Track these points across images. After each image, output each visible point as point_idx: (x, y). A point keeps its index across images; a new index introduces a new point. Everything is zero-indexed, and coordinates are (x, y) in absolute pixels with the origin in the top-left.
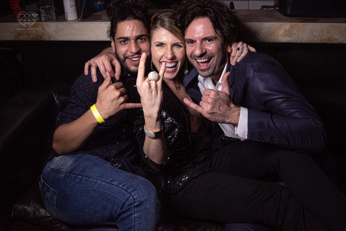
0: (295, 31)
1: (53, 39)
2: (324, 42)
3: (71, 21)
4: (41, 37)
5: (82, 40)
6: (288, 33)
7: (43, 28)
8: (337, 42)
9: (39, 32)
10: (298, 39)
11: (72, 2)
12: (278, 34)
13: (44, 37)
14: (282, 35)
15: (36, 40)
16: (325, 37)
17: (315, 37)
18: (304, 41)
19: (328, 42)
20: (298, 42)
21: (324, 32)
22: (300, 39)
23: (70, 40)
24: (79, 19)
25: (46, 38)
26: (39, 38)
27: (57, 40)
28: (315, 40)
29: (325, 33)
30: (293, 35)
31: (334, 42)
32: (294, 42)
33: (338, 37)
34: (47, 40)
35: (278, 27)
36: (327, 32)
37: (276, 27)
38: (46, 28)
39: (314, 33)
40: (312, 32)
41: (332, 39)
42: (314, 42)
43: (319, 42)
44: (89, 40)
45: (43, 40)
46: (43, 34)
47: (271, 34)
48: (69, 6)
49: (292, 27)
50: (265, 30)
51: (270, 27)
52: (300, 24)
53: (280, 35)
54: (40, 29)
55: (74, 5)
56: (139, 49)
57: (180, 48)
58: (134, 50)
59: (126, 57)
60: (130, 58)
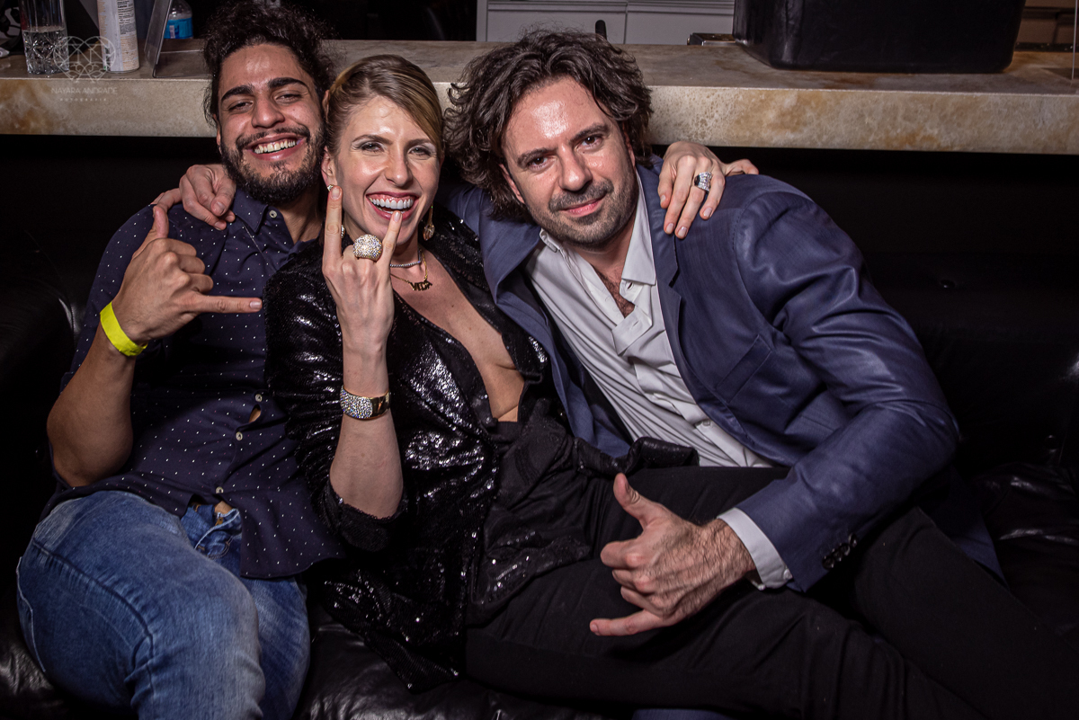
0: (809, 114)
1: (60, 131)
2: (895, 146)
3: (120, 74)
4: (23, 123)
5: (156, 135)
6: (791, 118)
7: (32, 95)
8: (934, 148)
9: (17, 106)
10: (820, 137)
11: (125, 17)
12: (760, 122)
13: (33, 125)
14: (773, 126)
15: (8, 133)
16: (899, 131)
17: (870, 130)
18: (837, 144)
19: (908, 148)
20: (819, 145)
21: (895, 118)
22: (825, 138)
23: (117, 134)
24: (148, 68)
25: (39, 127)
26: (17, 126)
27: (73, 133)
28: (871, 140)
29: (899, 119)
30: (805, 124)
31: (925, 147)
32: (807, 145)
33: (936, 132)
34: (44, 132)
35: (761, 101)
36: (905, 118)
37: (753, 100)
38: (41, 94)
39: (867, 120)
40: (862, 116)
41: (918, 138)
42: (867, 147)
43: (882, 146)
44: (179, 135)
45: (30, 133)
46: (31, 113)
47: (738, 122)
48: (118, 29)
49: (802, 103)
50: (720, 109)
51: (737, 102)
52: (825, 92)
53: (765, 125)
54: (21, 98)
55: (134, 27)
56: (279, 117)
57: (426, 156)
58: (266, 118)
59: (242, 145)
60: (253, 142)
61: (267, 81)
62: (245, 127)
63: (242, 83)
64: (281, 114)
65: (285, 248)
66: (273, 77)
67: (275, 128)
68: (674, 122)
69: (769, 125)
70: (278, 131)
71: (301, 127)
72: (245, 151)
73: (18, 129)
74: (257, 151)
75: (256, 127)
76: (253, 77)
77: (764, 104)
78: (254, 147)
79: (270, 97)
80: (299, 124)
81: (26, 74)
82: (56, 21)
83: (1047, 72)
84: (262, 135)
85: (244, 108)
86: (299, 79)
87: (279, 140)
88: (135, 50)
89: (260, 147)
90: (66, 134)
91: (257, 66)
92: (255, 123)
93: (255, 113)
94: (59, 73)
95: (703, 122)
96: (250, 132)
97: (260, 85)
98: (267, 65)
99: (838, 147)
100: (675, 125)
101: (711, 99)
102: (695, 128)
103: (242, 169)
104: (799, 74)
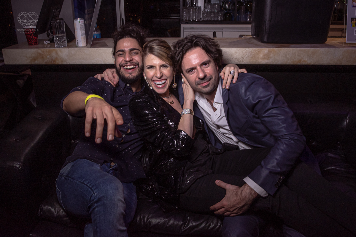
0: (272, 55)
1: (65, 63)
2: (295, 63)
3: (81, 47)
4: (54, 61)
6: (267, 56)
7: (57, 53)
8: (306, 64)
11: (82, 31)
12: (258, 57)
13: (57, 62)
14: (262, 58)
15: (50, 64)
16: (296, 59)
17: (289, 59)
18: (279, 63)
19: (299, 64)
20: (275, 64)
22: (276, 61)
24: (89, 45)
25: (59, 62)
26: (53, 62)
27: (68, 64)
28: (289, 62)
29: (296, 56)
30: (271, 58)
31: (304, 63)
32: (271, 63)
33: (306, 59)
34: (60, 63)
35: (258, 51)
36: (298, 56)
37: (256, 51)
38: (60, 53)
39: (288, 56)
40: (286, 55)
41: (302, 61)
42: (288, 64)
43: (292, 64)
45: (56, 64)
46: (56, 58)
47: (252, 57)
48: (80, 34)
49: (270, 52)
50: (247, 54)
51: (252, 52)
52: (276, 49)
53: (260, 58)
54: (54, 54)
55: (85, 34)
56: (131, 59)
57: (167, 68)
58: (128, 59)
59: (121, 66)
60: (124, 65)
61: (129, 49)
62: (122, 61)
63: (122, 48)
64: (132, 58)
65: (131, 93)
66: (131, 48)
67: (130, 62)
68: (234, 58)
69: (261, 58)
70: (131, 63)
71: (137, 62)
72: (122, 68)
73: (53, 63)
74: (125, 68)
75: (125, 61)
76: (125, 47)
77: (259, 52)
78: (124, 66)
79: (130, 53)
80: (137, 61)
81: (54, 47)
82: (63, 32)
83: (337, 43)
84: (126, 64)
85: (122, 55)
86: (138, 49)
87: (131, 65)
88: (85, 40)
89: (126, 67)
90: (67, 64)
91: (127, 44)
92: (125, 60)
93: (125, 58)
94: (64, 47)
95: (243, 57)
96: (123, 62)
97: (127, 49)
98: (129, 44)
99: (280, 64)
100: (235, 59)
101: (245, 51)
102: (240, 59)
103: (120, 73)
104: (269, 44)
